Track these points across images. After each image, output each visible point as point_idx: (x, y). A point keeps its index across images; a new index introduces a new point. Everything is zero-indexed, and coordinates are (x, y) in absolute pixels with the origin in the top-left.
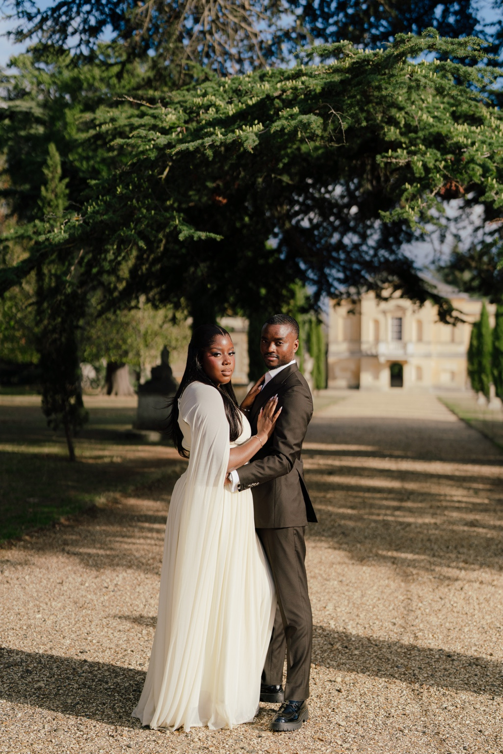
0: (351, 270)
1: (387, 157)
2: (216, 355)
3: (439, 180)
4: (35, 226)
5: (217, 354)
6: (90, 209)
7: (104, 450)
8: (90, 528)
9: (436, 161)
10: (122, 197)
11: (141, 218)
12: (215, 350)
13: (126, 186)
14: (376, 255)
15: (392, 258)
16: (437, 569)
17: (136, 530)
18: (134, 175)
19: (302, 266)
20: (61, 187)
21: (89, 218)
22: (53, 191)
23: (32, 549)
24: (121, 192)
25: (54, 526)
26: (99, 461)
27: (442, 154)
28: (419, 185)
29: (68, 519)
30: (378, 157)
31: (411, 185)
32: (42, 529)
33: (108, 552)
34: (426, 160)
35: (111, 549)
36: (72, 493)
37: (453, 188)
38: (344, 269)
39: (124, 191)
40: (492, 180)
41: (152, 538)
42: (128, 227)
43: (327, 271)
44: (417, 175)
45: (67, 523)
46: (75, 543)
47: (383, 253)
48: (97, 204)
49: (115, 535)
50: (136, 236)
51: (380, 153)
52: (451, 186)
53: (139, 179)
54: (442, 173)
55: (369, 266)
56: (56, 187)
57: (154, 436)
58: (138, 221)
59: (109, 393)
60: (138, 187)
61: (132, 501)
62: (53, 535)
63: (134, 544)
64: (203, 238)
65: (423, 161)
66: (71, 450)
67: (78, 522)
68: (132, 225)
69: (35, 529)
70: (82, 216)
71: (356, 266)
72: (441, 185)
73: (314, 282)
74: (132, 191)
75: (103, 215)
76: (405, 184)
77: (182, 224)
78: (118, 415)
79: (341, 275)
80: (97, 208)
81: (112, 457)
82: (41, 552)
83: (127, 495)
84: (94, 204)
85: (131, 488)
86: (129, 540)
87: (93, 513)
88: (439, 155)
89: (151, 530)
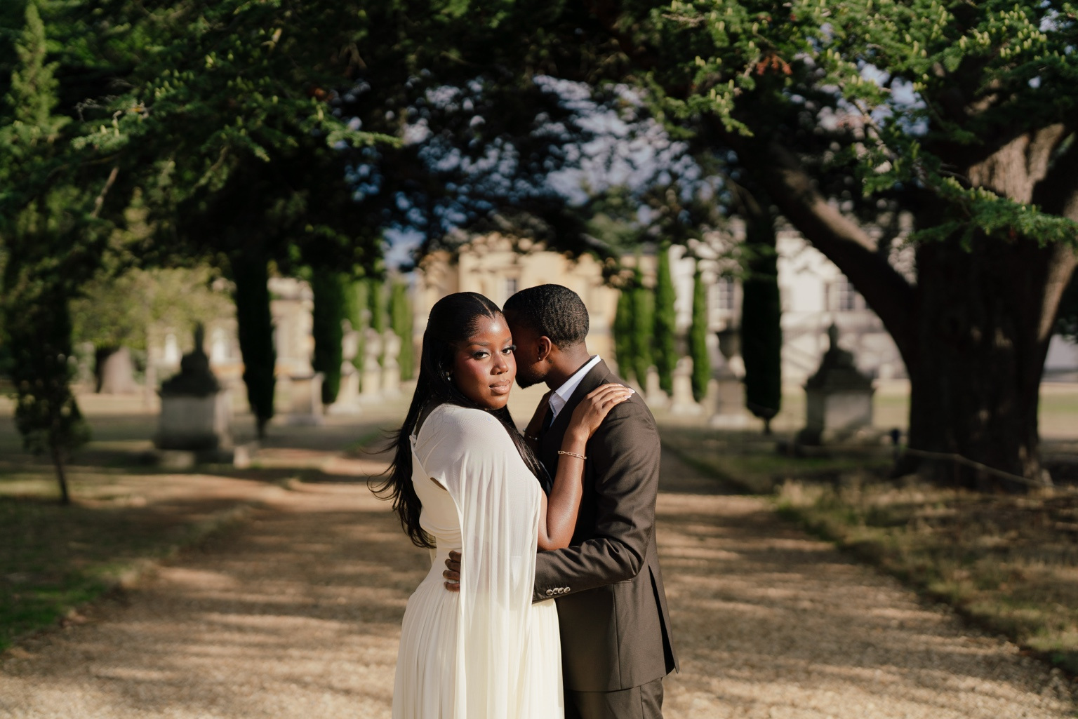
0: (474, 209)
1: (669, 13)
2: (478, 355)
3: (753, 51)
4: (15, 131)
5: (482, 354)
6: (159, 94)
7: (111, 483)
8: (124, 626)
9: (742, 22)
10: (216, 73)
11: (254, 109)
12: (477, 348)
13: (222, 54)
14: (512, 188)
15: (535, 192)
16: (715, 683)
17: (203, 627)
18: (234, 37)
19: (403, 203)
20: (46, 76)
21: (160, 108)
22: (32, 82)
23: (33, 672)
24: (214, 66)
25: (61, 625)
26: (108, 504)
27: (749, 12)
28: (719, 60)
29: (81, 612)
30: (655, 12)
31: (705, 58)
32: (43, 632)
33: (168, 674)
34: (728, 19)
35: (172, 668)
36: (78, 563)
37: (775, 65)
38: (465, 208)
39: (220, 63)
40: (834, 53)
41: (233, 643)
42: (232, 123)
43: (440, 210)
44: (718, 44)
45: (81, 619)
46: (104, 659)
47: (522, 185)
48: (171, 85)
49: (168, 640)
50: (248, 139)
51: (657, 6)
52: (771, 63)
53: (244, 44)
54: (757, 40)
55: (502, 203)
56: (37, 75)
57: (184, 459)
58: (250, 114)
59: (98, 389)
60: (242, 57)
61: (180, 575)
62: (64, 643)
63: (206, 655)
64: (370, 142)
65: (724, 21)
66: (63, 486)
67: (102, 617)
68: (240, 121)
69: (32, 632)
70: (146, 106)
71: (483, 204)
72: (755, 60)
73: (420, 228)
74: (233, 63)
75: (184, 103)
76: (694, 59)
77: (330, 120)
78: (122, 427)
79: (460, 217)
80: (173, 91)
81: (128, 496)
82: (50, 678)
83: (170, 564)
84: (166, 84)
85: (174, 551)
86: (195, 649)
87: (120, 597)
88: (744, 13)
89: (227, 627)
